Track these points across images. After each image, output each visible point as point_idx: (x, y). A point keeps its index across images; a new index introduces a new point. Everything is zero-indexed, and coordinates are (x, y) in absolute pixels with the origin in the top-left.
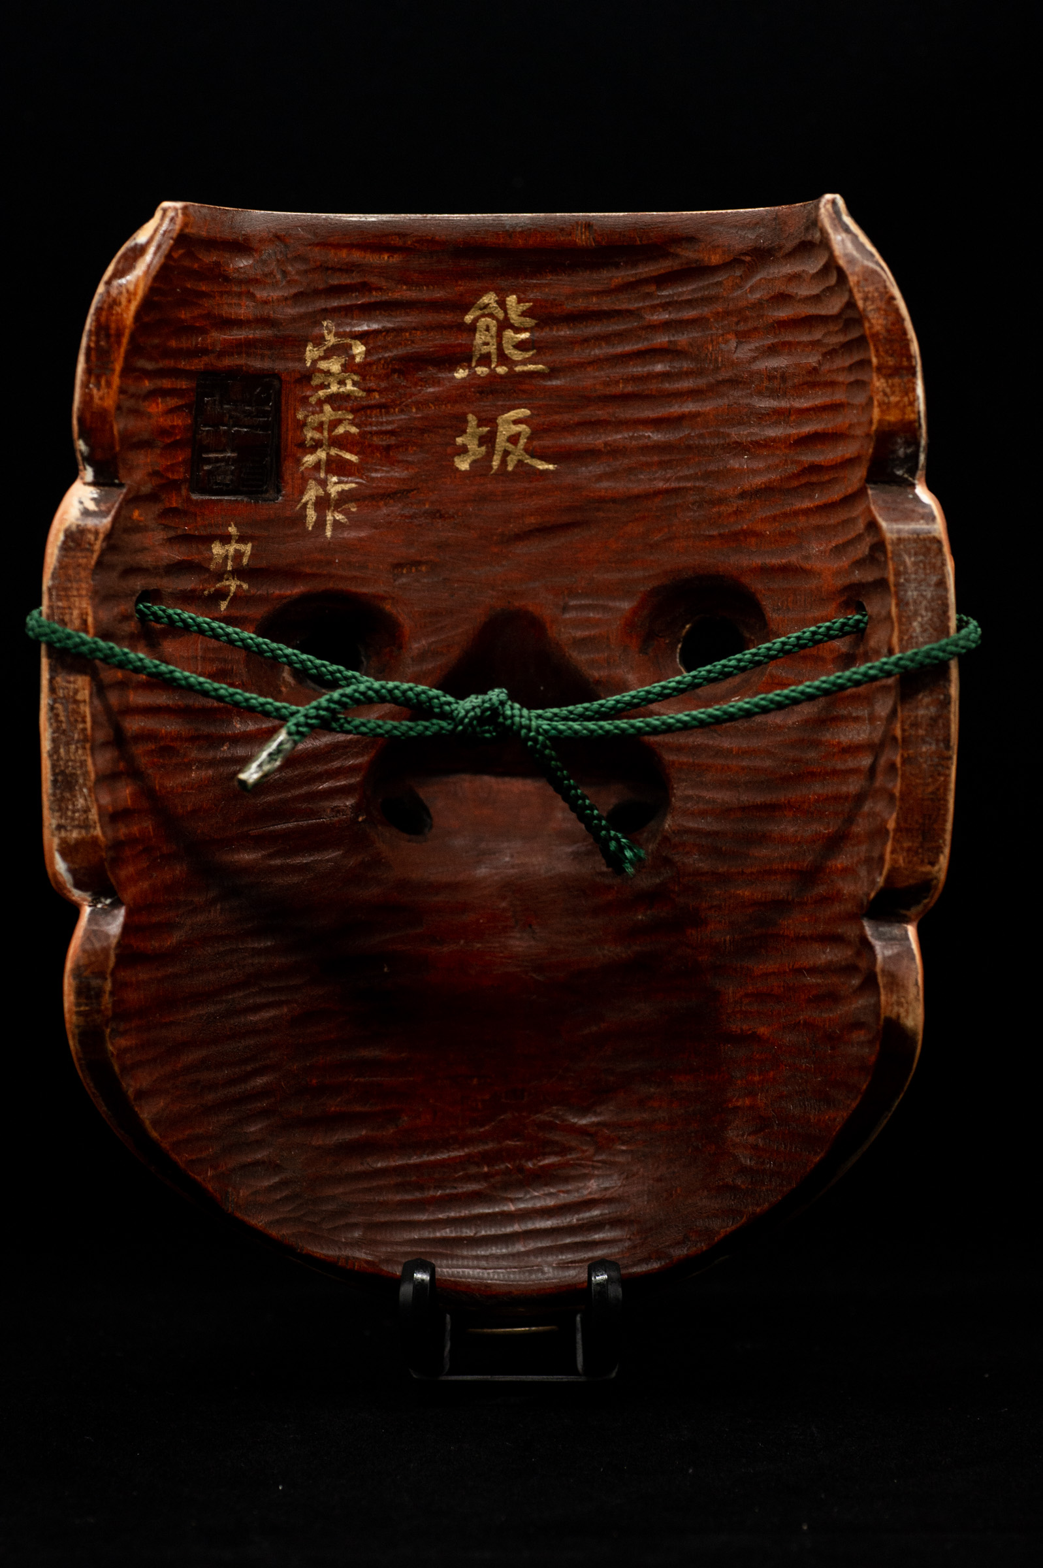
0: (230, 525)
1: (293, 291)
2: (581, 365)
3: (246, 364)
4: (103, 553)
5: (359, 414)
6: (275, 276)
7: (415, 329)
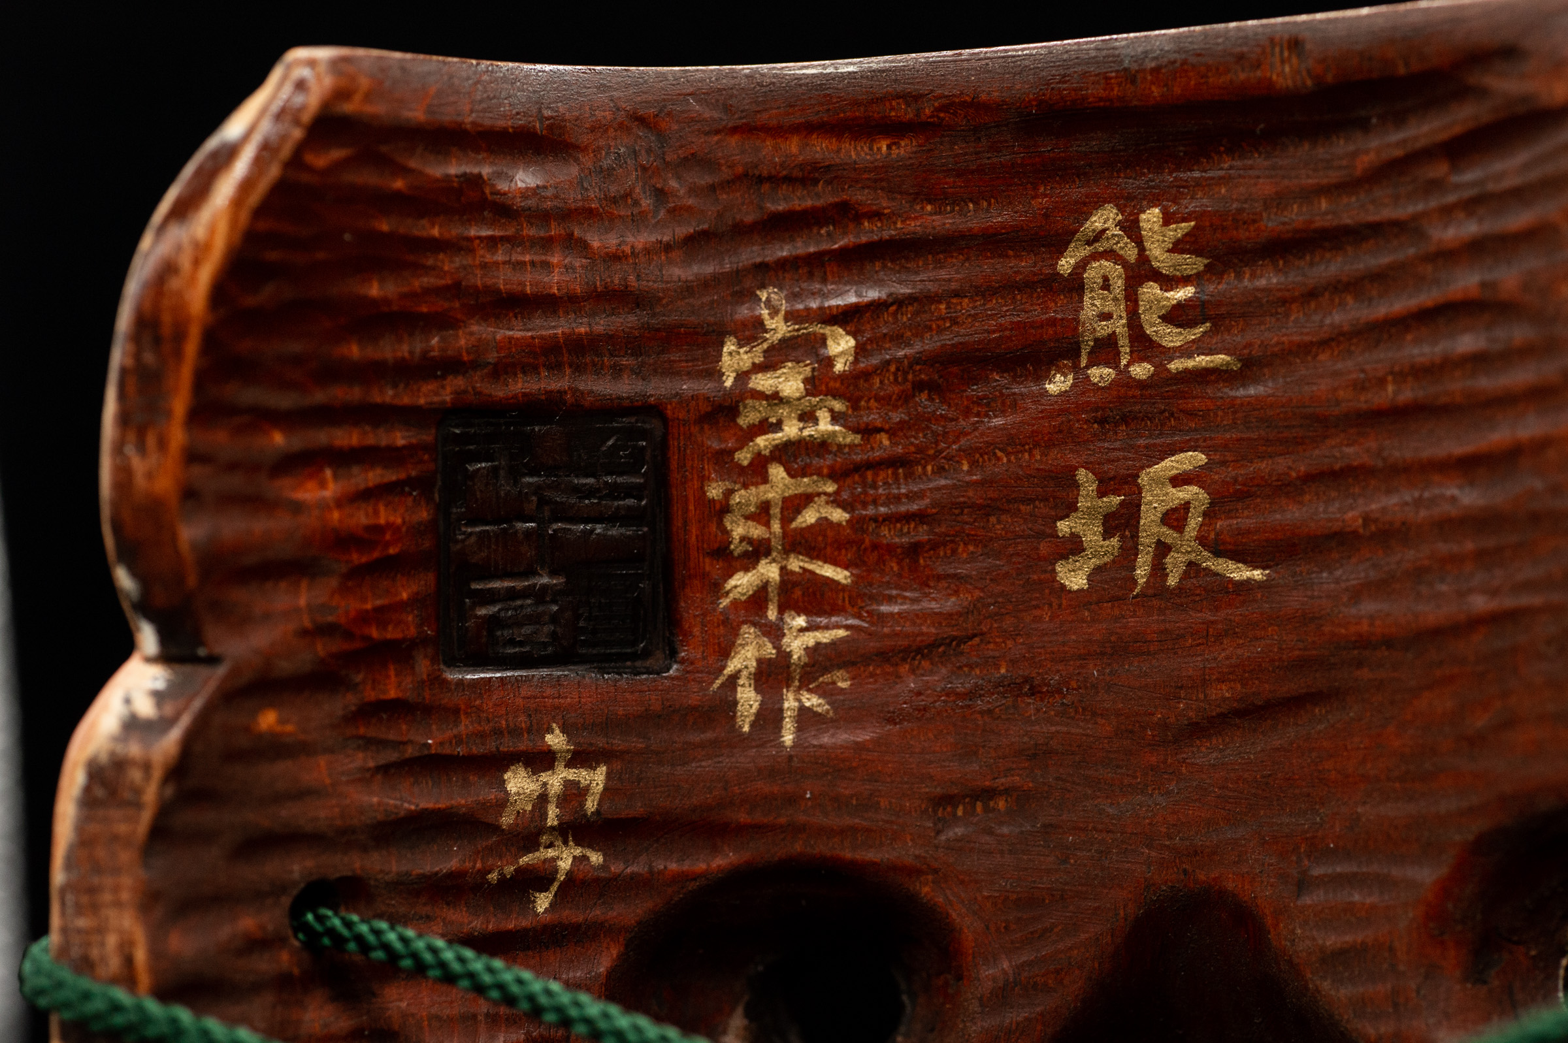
0: (550, 730)
1: (683, 231)
2: (1305, 350)
3: (574, 390)
4: (164, 811)
5: (849, 481)
6: (636, 203)
7: (957, 294)
